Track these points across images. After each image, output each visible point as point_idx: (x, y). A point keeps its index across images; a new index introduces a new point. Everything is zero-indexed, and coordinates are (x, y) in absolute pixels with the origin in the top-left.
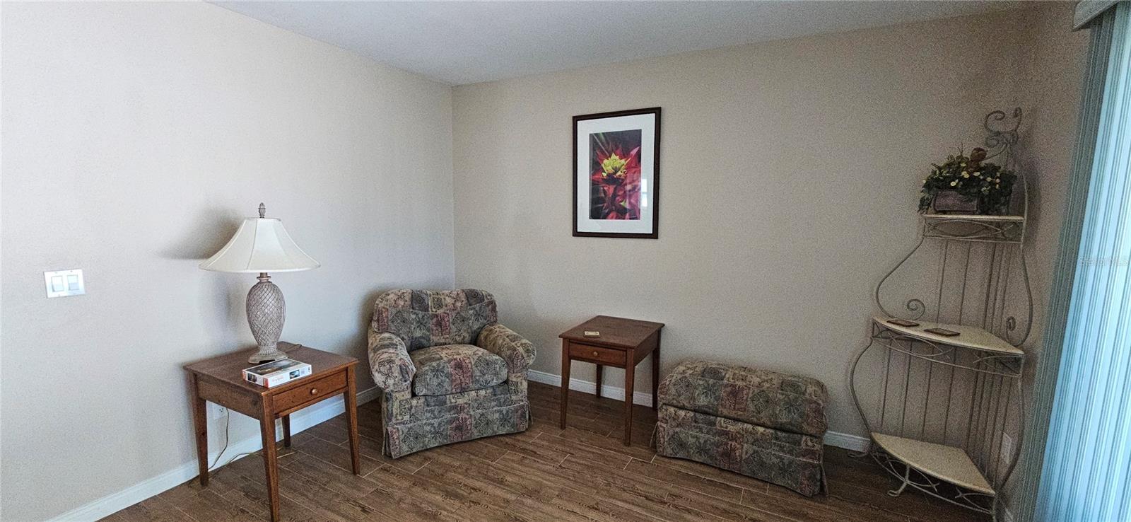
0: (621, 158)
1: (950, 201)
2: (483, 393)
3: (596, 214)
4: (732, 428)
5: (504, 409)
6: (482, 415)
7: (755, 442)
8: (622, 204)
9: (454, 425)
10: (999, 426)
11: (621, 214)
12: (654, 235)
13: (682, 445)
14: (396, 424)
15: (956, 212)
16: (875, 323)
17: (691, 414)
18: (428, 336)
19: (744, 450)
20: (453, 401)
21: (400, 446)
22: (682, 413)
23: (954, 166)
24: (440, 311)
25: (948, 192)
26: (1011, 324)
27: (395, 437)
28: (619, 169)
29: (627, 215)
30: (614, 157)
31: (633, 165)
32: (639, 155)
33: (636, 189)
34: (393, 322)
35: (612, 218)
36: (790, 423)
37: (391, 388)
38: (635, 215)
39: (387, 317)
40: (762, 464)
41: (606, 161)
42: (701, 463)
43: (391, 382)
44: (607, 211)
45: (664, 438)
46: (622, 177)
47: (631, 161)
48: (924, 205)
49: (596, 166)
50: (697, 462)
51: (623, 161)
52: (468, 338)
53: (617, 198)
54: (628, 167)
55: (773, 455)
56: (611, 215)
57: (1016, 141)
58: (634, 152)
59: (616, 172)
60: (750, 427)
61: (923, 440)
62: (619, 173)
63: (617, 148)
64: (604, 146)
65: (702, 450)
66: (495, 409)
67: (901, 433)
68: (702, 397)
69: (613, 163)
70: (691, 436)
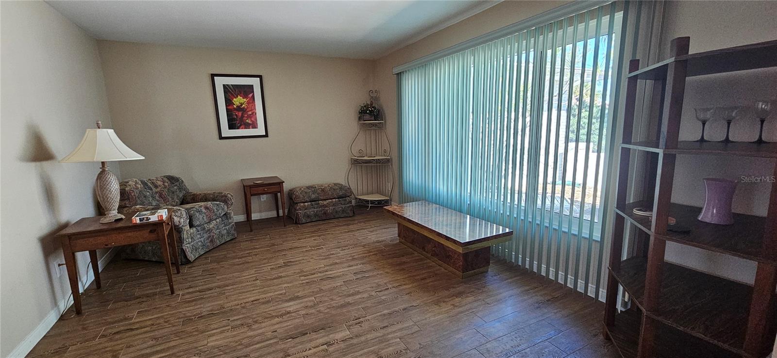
0: (243, 98)
1: (367, 117)
2: (218, 220)
3: (231, 126)
4: (325, 203)
5: (227, 227)
6: (219, 232)
7: (334, 205)
8: (247, 121)
9: (210, 240)
10: (387, 181)
11: (247, 126)
12: (266, 136)
13: (308, 217)
14: (186, 244)
15: (369, 121)
16: (352, 159)
17: (309, 203)
18: (159, 204)
19: (330, 210)
20: (208, 227)
21: (191, 257)
22: (306, 204)
23: (366, 106)
24: (158, 190)
25: (366, 114)
26: (385, 151)
27: (187, 251)
28: (243, 103)
29: (251, 127)
30: (239, 97)
31: (251, 102)
32: (253, 96)
33: (254, 114)
34: (139, 198)
35: (242, 129)
36: (343, 195)
37: (182, 224)
38: (255, 126)
39: (135, 195)
40: (336, 212)
41: (234, 99)
42: (316, 221)
43: (182, 220)
44: (239, 125)
45: (301, 216)
46: (246, 108)
47: (250, 99)
48: (360, 119)
49: (228, 102)
50: (314, 221)
51: (245, 100)
52: (179, 203)
53: (244, 118)
54: (248, 103)
55: (339, 208)
56: (241, 127)
57: (377, 99)
58: (251, 95)
59: (242, 105)
60: (331, 200)
61: (368, 194)
62: (244, 106)
63: (241, 93)
64: (232, 91)
65: (316, 215)
66: (224, 228)
67: (363, 194)
68: (313, 195)
69: (238, 101)
70: (311, 212)
